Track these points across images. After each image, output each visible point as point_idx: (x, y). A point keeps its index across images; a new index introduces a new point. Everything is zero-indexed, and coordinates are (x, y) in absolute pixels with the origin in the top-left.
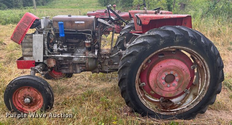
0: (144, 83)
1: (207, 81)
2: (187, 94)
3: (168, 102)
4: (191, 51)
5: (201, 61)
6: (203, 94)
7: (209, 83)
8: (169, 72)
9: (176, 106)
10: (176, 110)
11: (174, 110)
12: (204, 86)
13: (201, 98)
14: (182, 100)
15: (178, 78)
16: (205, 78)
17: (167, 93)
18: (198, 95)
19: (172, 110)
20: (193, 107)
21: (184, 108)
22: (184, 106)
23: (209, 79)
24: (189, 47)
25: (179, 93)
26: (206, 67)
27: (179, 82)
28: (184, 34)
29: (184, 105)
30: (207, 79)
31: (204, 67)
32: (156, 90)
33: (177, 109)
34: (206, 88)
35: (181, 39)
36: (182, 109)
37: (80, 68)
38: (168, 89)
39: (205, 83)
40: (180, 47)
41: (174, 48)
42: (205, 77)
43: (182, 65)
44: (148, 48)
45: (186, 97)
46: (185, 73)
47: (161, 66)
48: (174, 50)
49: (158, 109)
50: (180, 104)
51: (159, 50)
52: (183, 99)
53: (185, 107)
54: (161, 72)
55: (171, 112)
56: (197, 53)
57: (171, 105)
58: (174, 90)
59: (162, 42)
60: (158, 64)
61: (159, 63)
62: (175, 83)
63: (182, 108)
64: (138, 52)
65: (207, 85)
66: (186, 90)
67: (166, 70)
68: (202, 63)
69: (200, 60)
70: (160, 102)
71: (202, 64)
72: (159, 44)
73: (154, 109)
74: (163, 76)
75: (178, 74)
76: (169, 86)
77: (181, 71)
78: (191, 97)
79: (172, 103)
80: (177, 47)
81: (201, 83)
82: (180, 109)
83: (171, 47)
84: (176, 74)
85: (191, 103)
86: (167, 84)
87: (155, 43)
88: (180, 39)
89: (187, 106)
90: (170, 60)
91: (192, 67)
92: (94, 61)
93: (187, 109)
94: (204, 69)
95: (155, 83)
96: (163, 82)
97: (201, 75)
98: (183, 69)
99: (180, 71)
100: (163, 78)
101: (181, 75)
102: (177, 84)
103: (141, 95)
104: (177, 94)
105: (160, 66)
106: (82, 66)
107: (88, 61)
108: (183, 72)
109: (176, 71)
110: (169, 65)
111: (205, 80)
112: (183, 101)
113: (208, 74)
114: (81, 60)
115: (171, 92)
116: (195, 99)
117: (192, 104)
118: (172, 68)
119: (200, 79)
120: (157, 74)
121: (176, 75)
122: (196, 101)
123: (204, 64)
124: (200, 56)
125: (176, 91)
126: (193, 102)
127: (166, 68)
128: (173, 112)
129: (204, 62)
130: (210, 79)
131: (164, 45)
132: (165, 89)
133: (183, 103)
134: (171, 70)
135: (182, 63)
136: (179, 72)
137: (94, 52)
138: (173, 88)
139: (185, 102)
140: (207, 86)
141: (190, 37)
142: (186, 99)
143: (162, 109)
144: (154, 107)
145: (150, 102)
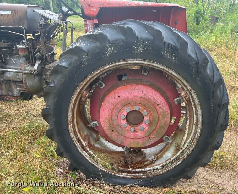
0: (96, 122)
1: (197, 128)
2: (168, 143)
3: (138, 154)
4: (168, 71)
5: (188, 92)
6: (189, 149)
7: (199, 131)
8: (133, 106)
9: (145, 163)
10: (143, 170)
11: (140, 170)
12: (191, 135)
13: (185, 155)
14: (157, 154)
15: (148, 118)
16: (195, 122)
17: (132, 141)
18: (182, 149)
19: (137, 170)
20: (171, 168)
21: (156, 169)
22: (158, 165)
23: (200, 125)
24: (163, 64)
25: (152, 142)
26: (196, 103)
27: (150, 124)
28: (154, 37)
29: (159, 162)
30: (197, 124)
31: (192, 103)
32: (113, 135)
33: (146, 169)
34: (195, 139)
35: (149, 46)
36: (154, 169)
37: (18, 89)
38: (132, 135)
39: (193, 131)
40: (147, 63)
41: (137, 64)
42: (195, 120)
43: (155, 96)
44: (86, 60)
45: (165, 149)
46: (160, 111)
47: (119, 97)
48: (136, 67)
49: (113, 168)
50: (153, 160)
51: (105, 65)
52: (160, 152)
53: (159, 167)
54: (119, 106)
55: (135, 173)
56: (178, 76)
57: (139, 159)
58: (142, 136)
59: (110, 50)
60: (113, 93)
61: (116, 91)
62: (144, 126)
63: (154, 167)
64: (66, 68)
65: (197, 135)
66: (166, 136)
67: (127, 103)
68: (189, 94)
69: (186, 89)
70: (123, 153)
71: (189, 97)
72: (104, 54)
73: (106, 167)
74: (123, 113)
75: (148, 111)
76: (132, 129)
77: (154, 106)
78: (172, 149)
79: (144, 156)
80: (142, 62)
81: (189, 128)
82: (150, 169)
83: (129, 62)
84: (145, 111)
85: (169, 160)
86: (130, 127)
87: (98, 51)
88: (145, 45)
89: (162, 165)
90: (133, 86)
91: (176, 100)
92: (37, 79)
93: (161, 171)
94: (193, 107)
95: (110, 125)
96: (124, 123)
97: (189, 114)
98: (158, 103)
99: (152, 106)
100: (123, 117)
101: (154, 114)
102: (147, 128)
103: (83, 143)
104: (148, 144)
105: (117, 96)
106: (20, 86)
107: (25, 78)
108: (158, 108)
109: (144, 106)
110: (132, 94)
111: (194, 126)
112: (159, 155)
113: (198, 115)
114: (17, 76)
115: (138, 140)
116: (176, 156)
117: (170, 162)
118: (138, 100)
119: (188, 121)
120: (113, 109)
121: (145, 113)
122: (177, 159)
123: (192, 97)
124: (185, 82)
125: (147, 138)
126: (172, 159)
127: (128, 100)
128: (139, 173)
129: (192, 93)
130: (202, 125)
131: (115, 57)
132: (127, 135)
133: (158, 159)
134: (136, 104)
135: (156, 92)
136: (150, 107)
137: (33, 65)
138: (140, 134)
139: (161, 157)
140: (196, 137)
141: (165, 42)
142: (165, 152)
143: (121, 166)
144: (107, 164)
145: (102, 155)
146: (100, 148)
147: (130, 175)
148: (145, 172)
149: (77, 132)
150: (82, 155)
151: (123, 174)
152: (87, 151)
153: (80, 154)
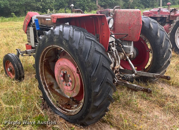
8: (64, 70)
15: (71, 79)
17: (67, 91)
19: (66, 110)
24: (64, 48)
27: (72, 83)
38: (66, 88)
46: (75, 76)
49: (57, 104)
50: (76, 107)
58: (70, 90)
59: (47, 40)
67: (62, 68)
74: (61, 74)
84: (69, 74)
86: (65, 82)
90: (64, 59)
98: (74, 71)
99: (71, 72)
101: (73, 77)
102: (71, 85)
104: (73, 96)
105: (59, 64)
109: (69, 71)
110: (64, 64)
115: (69, 92)
120: (58, 70)
125: (72, 92)
132: (64, 87)
135: (72, 64)
138: (69, 88)
143: (61, 105)
144: (55, 101)
145: (55, 96)
146: (58, 92)
147: (62, 110)
148: (68, 112)
149: (45, 79)
150: (45, 92)
151: (59, 109)
152: (47, 91)
153: (44, 91)
